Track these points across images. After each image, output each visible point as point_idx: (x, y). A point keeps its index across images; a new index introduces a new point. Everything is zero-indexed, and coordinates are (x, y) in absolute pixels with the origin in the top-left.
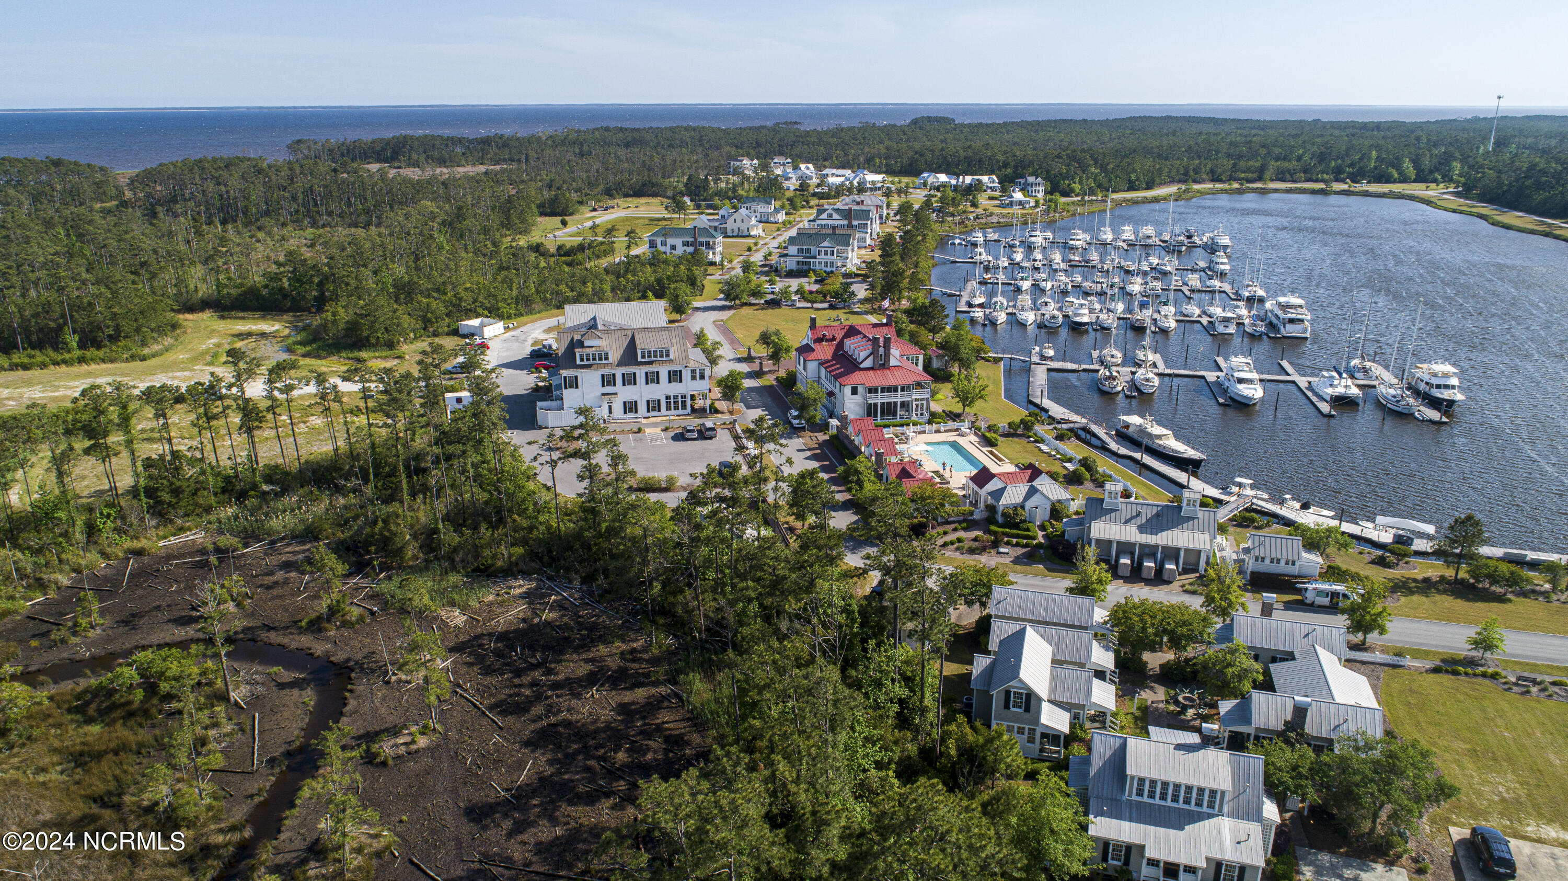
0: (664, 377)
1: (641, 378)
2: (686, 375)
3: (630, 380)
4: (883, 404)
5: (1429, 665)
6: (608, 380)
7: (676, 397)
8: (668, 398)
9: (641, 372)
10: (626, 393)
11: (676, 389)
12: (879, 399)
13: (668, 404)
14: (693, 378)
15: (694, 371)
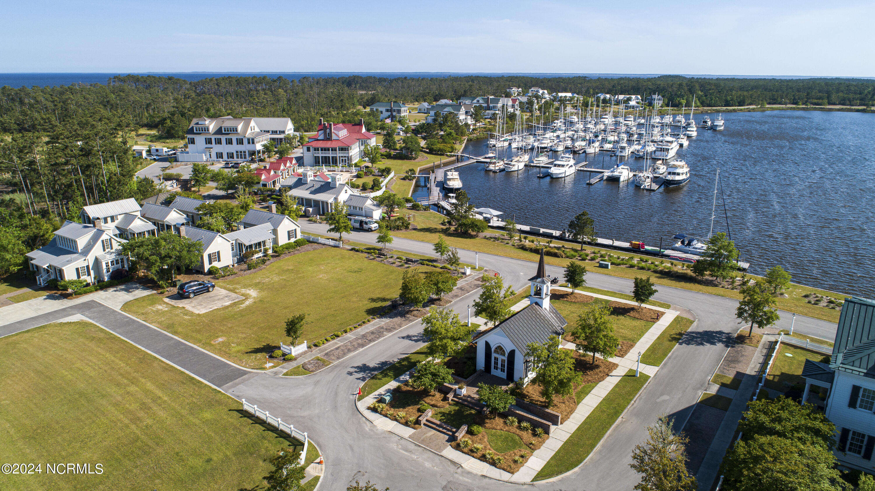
0: (234, 141)
1: (223, 141)
2: (245, 141)
3: (219, 142)
4: (322, 157)
5: (350, 248)
6: (209, 141)
7: (241, 152)
8: (237, 152)
9: (223, 138)
10: (216, 148)
11: (240, 148)
12: (320, 154)
13: (237, 155)
14: (249, 143)
15: (249, 139)
